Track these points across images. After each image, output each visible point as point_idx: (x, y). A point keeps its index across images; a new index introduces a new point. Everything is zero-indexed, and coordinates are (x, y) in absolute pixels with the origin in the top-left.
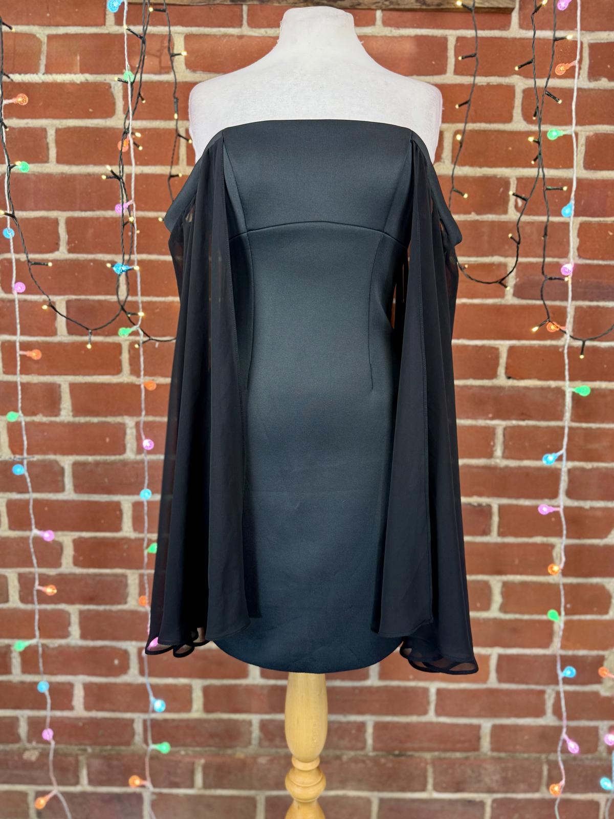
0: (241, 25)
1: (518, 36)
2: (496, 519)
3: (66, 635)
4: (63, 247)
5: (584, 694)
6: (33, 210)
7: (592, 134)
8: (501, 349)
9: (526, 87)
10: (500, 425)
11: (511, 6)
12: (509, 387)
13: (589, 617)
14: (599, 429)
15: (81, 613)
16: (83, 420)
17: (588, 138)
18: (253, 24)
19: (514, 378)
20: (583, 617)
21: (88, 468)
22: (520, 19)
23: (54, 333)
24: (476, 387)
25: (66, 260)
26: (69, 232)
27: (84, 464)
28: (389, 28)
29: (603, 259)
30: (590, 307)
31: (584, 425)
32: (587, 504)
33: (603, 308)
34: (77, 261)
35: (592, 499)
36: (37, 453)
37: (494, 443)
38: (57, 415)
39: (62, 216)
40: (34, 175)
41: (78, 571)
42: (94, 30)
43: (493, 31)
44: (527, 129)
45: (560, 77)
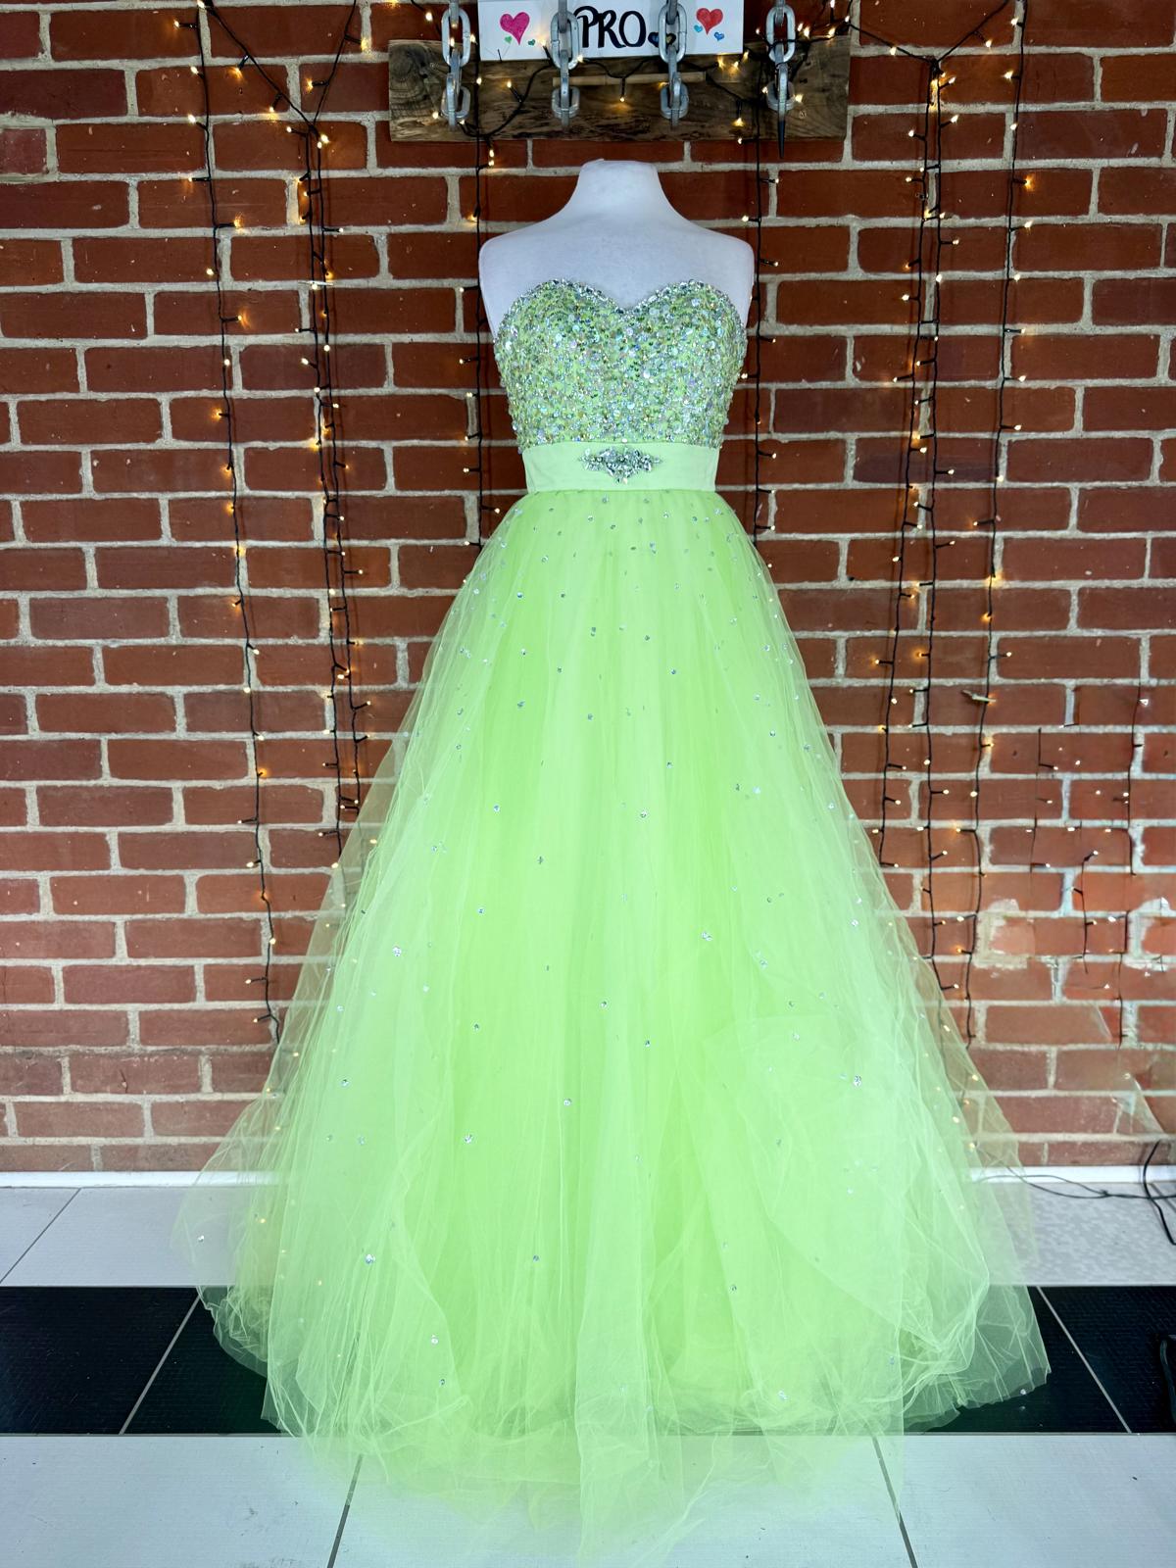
0: (524, 164)
1: (851, 169)
5: (956, 965)
6: (283, 389)
7: (941, 282)
8: (841, 543)
9: (862, 227)
10: (841, 636)
11: (840, 135)
12: (851, 589)
13: (956, 870)
14: (959, 637)
16: (342, 641)
17: (937, 287)
18: (538, 163)
19: (858, 580)
21: (353, 700)
22: (853, 148)
23: (310, 537)
24: (812, 590)
25: (323, 448)
26: (326, 414)
27: (347, 696)
28: (700, 164)
29: (960, 431)
30: (947, 490)
31: (943, 633)
32: (949, 730)
33: (961, 490)
35: (955, 724)
36: (290, 684)
37: (835, 659)
38: (316, 636)
39: (318, 396)
40: (284, 346)
42: (353, 174)
43: (821, 164)
44: (864, 278)
45: (903, 215)
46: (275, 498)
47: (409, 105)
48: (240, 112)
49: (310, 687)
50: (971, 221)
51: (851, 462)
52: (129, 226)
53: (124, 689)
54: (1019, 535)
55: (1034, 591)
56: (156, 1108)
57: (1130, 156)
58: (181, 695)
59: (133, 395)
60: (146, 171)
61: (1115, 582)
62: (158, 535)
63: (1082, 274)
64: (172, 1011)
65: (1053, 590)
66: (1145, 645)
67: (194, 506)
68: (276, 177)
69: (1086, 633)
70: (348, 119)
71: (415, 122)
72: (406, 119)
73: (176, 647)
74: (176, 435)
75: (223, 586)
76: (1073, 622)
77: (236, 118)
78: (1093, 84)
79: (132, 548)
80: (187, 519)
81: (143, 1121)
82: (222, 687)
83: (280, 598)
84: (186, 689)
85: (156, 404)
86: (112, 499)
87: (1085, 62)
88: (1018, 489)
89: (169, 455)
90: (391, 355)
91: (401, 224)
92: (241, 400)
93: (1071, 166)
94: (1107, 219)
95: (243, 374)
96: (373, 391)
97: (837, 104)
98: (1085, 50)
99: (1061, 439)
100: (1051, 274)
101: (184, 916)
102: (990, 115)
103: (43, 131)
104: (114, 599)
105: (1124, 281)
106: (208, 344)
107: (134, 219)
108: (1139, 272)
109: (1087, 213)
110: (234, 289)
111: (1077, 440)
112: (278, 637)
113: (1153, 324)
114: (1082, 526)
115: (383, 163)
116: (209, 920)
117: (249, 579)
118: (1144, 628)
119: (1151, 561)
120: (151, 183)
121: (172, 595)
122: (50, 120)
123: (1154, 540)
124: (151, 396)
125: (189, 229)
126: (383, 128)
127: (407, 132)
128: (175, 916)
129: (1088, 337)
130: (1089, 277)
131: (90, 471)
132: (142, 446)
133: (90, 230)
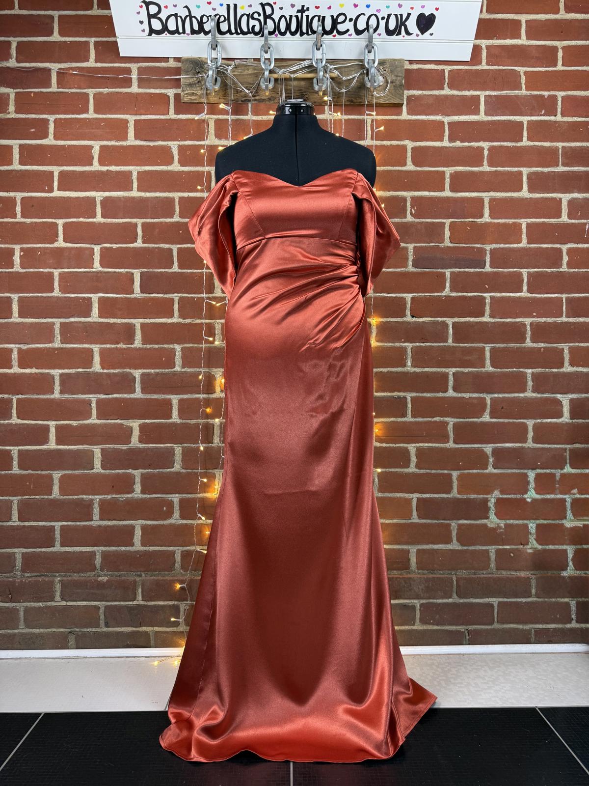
0: (247, 114)
1: (407, 119)
2: (410, 406)
3: (131, 491)
4: (139, 240)
5: (477, 525)
6: (122, 218)
7: (453, 172)
8: (407, 299)
9: (413, 146)
10: (409, 345)
11: (401, 102)
12: (413, 322)
13: (475, 471)
14: (470, 347)
15: (142, 475)
16: (148, 346)
17: (451, 174)
18: (254, 113)
19: (416, 317)
20: (471, 471)
21: (151, 377)
22: (407, 110)
23: (133, 293)
24: (393, 322)
25: (141, 248)
26: (143, 231)
27: (149, 374)
28: (333, 115)
29: (465, 243)
30: (460, 272)
31: (461, 345)
32: (467, 395)
33: (467, 272)
34: (148, 248)
35: (470, 393)
36: (117, 369)
37: (406, 358)
38: (132, 343)
39: (139, 222)
40: (124, 197)
41: (142, 446)
42: (162, 117)
43: (392, 117)
44: (415, 170)
45: (432, 141)
46: (115, 272)
47: (191, 85)
48: (107, 88)
49: (128, 370)
50: (466, 144)
51: (411, 258)
52: (48, 139)
53: (28, 371)
54: (498, 295)
55: (507, 323)
56: (27, 610)
57: (541, 115)
58: (58, 374)
59: (44, 220)
60: (59, 114)
61: (549, 319)
62: (52, 290)
63: (521, 169)
64: (41, 552)
65: (517, 323)
66: (566, 351)
67: (72, 276)
68: (123, 118)
69: (535, 345)
70: (160, 92)
71: (194, 93)
72: (189, 92)
73: (57, 349)
74: (65, 241)
75: (84, 318)
76: (528, 340)
77: (106, 90)
78: (521, 83)
79: (38, 297)
80: (68, 283)
81: (20, 618)
82: (80, 370)
83: (114, 323)
84: (61, 371)
85: (56, 225)
86: (29, 272)
87: (517, 74)
88: (496, 272)
89: (61, 250)
90: (178, 202)
91: (185, 140)
92: (100, 223)
93: (513, 120)
94: (532, 144)
95: (101, 211)
96: (168, 220)
97: (399, 88)
98: (516, 68)
99: (516, 248)
100: (506, 169)
101: (52, 497)
102: (473, 96)
103: (8, 95)
104: (26, 323)
105: (542, 173)
106: (85, 196)
107: (51, 136)
108: (549, 169)
109: (522, 141)
110: (99, 170)
111: (524, 248)
112: (113, 344)
113: (558, 193)
114: (529, 291)
115: (177, 112)
116: (65, 499)
117: (99, 314)
118: (566, 343)
119: (566, 308)
120: (61, 119)
121: (57, 322)
122: (13, 90)
123: (567, 299)
124: (54, 220)
125: (78, 141)
126: (177, 96)
127: (189, 97)
128: (46, 497)
129: (527, 199)
130: (525, 171)
131: (19, 258)
132: (47, 245)
133: (28, 141)
